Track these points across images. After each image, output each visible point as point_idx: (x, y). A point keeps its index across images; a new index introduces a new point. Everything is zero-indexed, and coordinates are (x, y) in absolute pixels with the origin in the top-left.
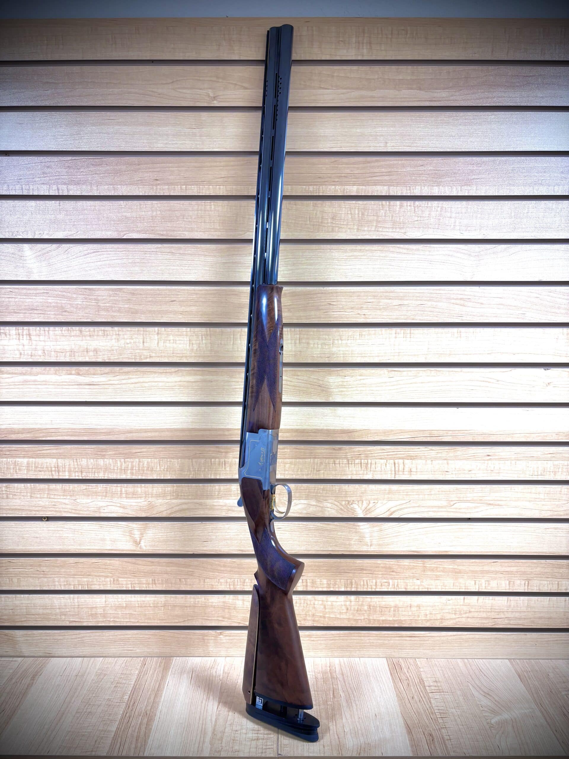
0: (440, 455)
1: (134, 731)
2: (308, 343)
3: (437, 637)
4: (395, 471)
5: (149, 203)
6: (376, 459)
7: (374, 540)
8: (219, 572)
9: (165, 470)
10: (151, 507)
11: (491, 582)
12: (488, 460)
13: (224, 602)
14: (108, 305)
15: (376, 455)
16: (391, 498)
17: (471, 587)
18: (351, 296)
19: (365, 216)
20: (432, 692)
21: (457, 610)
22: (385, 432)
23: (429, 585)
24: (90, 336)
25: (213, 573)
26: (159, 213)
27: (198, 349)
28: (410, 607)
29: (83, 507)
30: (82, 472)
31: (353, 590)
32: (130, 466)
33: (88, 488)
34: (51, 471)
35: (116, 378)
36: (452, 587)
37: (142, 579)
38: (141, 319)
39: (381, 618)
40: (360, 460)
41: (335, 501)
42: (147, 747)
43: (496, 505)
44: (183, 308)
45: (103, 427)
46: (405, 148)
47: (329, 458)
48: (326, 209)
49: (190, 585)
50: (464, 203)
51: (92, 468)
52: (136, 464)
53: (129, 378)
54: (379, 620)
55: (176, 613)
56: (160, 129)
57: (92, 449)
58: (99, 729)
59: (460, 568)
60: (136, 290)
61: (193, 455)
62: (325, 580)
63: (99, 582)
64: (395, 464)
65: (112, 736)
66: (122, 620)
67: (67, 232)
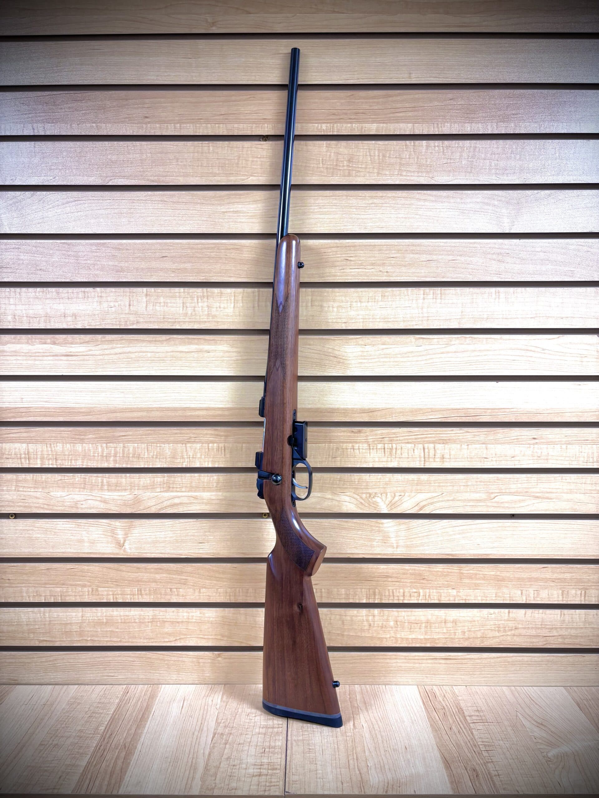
0: (477, 438)
1: (108, 766)
2: (322, 306)
3: (478, 659)
4: (424, 457)
5: (138, 143)
6: (403, 443)
7: (400, 541)
8: (217, 581)
9: (155, 457)
10: (137, 502)
11: (540, 592)
12: (534, 444)
13: (222, 617)
14: (89, 262)
15: (401, 438)
16: (420, 490)
17: (517, 599)
18: (372, 250)
19: (387, 158)
20: (474, 723)
21: (501, 626)
22: (414, 411)
23: (467, 596)
24: (68, 298)
25: (210, 582)
26: (149, 155)
27: (193, 313)
28: (445, 622)
29: (58, 501)
30: (56, 459)
31: (376, 602)
32: (113, 452)
33: (63, 478)
34: (20, 458)
35: (97, 348)
36: (494, 598)
37: (126, 589)
38: (127, 278)
39: (410, 637)
40: (383, 445)
41: (354, 493)
42: (123, 785)
43: (544, 498)
44: (176, 264)
45: (83, 406)
46: (432, 79)
47: (347, 442)
48: (341, 150)
49: (183, 596)
50: (501, 142)
51: (69, 455)
52: (120, 450)
53: (112, 348)
54: (407, 639)
55: (166, 630)
56: (151, 59)
57: (68, 431)
58: (66, 763)
59: (504, 574)
60: (121, 244)
61: (188, 439)
62: (343, 590)
63: (75, 592)
64: (424, 449)
65: (81, 771)
66: (102, 639)
67: (42, 178)
